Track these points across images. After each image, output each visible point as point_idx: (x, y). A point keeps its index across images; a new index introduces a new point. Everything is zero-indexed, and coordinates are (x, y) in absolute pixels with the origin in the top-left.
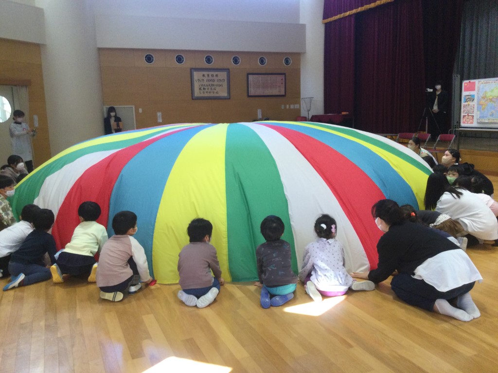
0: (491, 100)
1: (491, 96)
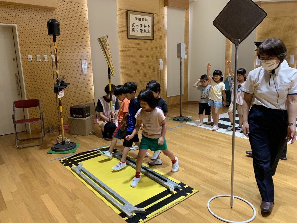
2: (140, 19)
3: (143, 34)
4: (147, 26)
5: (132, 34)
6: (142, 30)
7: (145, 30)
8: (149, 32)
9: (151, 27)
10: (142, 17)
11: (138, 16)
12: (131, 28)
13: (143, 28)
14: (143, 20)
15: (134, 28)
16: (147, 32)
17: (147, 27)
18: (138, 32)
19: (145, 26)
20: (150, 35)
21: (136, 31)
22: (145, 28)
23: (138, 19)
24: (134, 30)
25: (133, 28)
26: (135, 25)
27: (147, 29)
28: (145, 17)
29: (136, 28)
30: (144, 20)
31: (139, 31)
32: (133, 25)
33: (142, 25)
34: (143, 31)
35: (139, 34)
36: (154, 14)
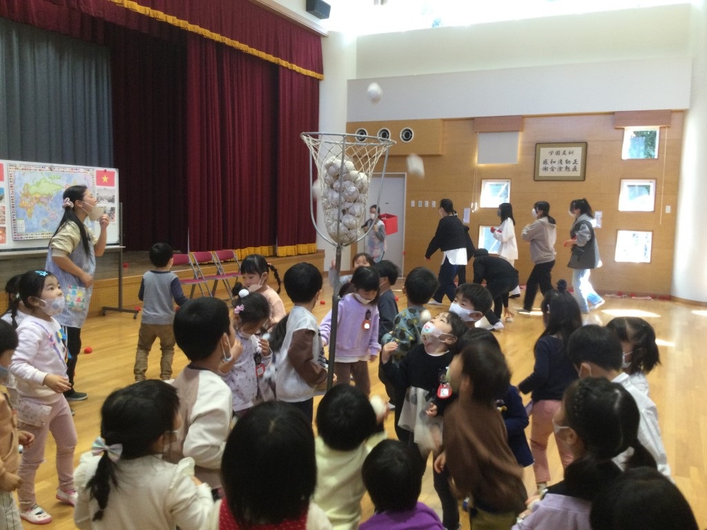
0: (39, 200)
1: (36, 193)
2: (558, 153)
3: (564, 174)
4: (572, 161)
5: (542, 173)
6: (560, 169)
7: (567, 168)
8: (575, 169)
9: (579, 162)
10: (562, 149)
11: (555, 149)
12: (542, 166)
13: (564, 165)
14: (564, 153)
15: (547, 166)
16: (571, 169)
17: (572, 163)
18: (553, 170)
19: (567, 162)
20: (578, 174)
21: (549, 170)
22: (568, 165)
23: (554, 154)
24: (545, 169)
25: (545, 166)
26: (549, 162)
27: (571, 166)
28: (568, 149)
29: (549, 166)
30: (567, 153)
31: (555, 170)
32: (545, 162)
33: (561, 160)
34: (564, 169)
35: (556, 174)
36: (586, 143)
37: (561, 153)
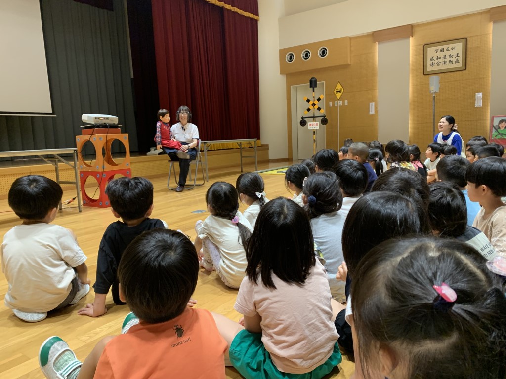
2: (442, 50)
3: (448, 66)
5: (430, 68)
6: (445, 63)
7: (450, 61)
8: (457, 61)
9: (460, 55)
10: (445, 47)
11: (440, 48)
12: (429, 62)
13: (448, 59)
14: (448, 50)
15: (434, 62)
16: (454, 62)
17: (454, 56)
18: (439, 65)
19: (450, 56)
20: (460, 65)
21: (436, 65)
22: (451, 59)
23: (439, 51)
24: (432, 64)
25: (432, 62)
26: (435, 58)
27: (454, 59)
28: (450, 46)
29: (436, 62)
30: (450, 49)
31: (441, 64)
32: (432, 59)
33: (445, 56)
34: (448, 63)
35: (441, 67)
36: (466, 39)
37: (445, 50)
